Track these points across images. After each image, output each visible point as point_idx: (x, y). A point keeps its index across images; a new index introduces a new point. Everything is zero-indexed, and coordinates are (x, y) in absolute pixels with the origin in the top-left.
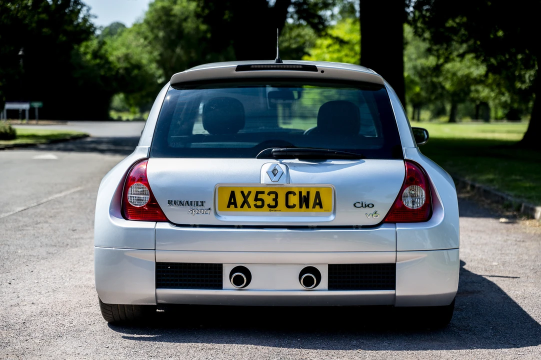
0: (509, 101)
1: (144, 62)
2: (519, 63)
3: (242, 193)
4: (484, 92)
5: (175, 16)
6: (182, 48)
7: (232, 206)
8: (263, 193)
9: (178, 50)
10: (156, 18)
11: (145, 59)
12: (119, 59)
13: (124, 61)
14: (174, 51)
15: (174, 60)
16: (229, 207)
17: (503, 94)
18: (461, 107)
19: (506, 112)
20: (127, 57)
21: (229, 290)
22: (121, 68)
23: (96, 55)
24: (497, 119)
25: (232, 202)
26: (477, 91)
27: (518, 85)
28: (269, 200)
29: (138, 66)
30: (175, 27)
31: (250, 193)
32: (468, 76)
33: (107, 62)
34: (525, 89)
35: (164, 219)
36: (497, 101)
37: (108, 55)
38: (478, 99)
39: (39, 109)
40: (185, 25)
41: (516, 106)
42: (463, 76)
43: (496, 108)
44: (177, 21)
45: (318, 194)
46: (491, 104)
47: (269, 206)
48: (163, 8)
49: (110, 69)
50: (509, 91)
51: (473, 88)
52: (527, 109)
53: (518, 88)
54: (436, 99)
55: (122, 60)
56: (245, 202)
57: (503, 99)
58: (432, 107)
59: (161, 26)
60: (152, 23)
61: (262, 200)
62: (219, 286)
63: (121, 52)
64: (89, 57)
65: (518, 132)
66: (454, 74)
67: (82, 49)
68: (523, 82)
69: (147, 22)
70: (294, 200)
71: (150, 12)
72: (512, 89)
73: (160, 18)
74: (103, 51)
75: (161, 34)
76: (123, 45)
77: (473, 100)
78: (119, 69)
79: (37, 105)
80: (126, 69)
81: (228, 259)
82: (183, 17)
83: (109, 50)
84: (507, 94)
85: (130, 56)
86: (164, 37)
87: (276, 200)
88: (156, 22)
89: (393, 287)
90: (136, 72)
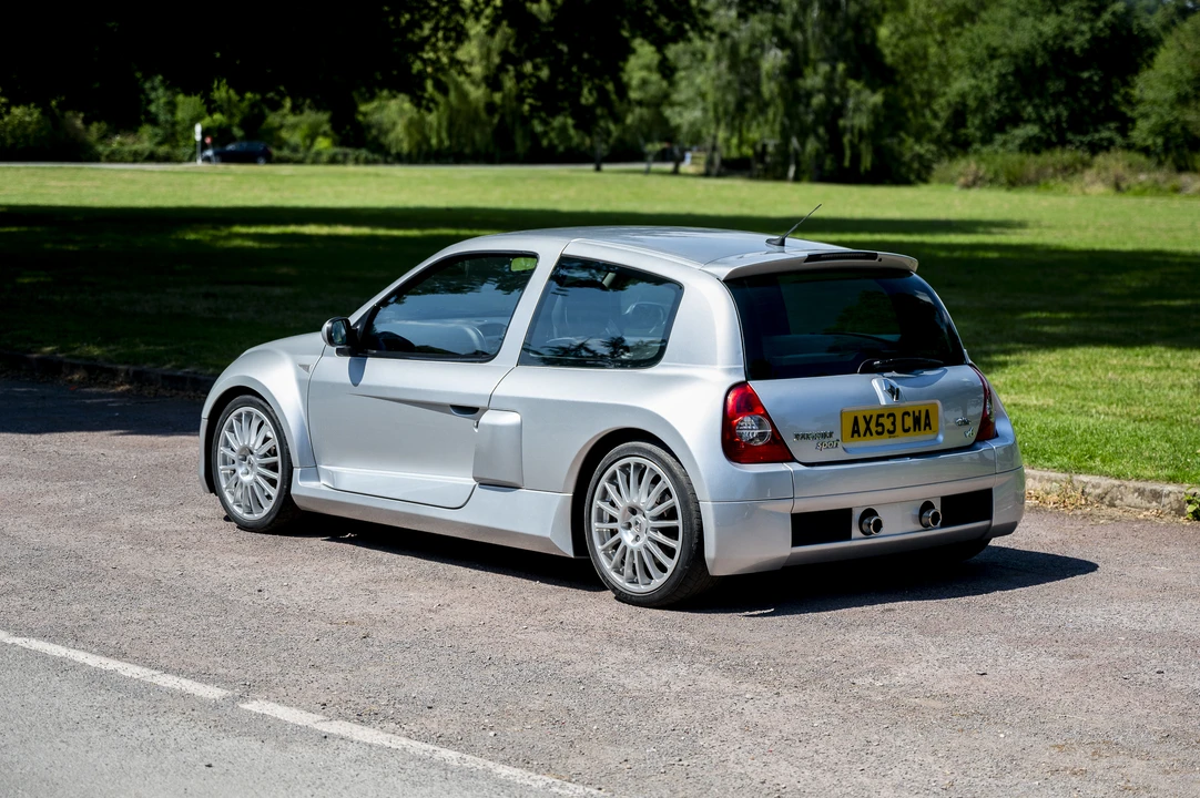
3: (865, 417)
7: (856, 435)
8: (882, 416)
16: (852, 436)
21: (857, 540)
25: (855, 431)
28: (887, 423)
31: (871, 417)
35: (791, 459)
45: (927, 411)
47: (889, 432)
56: (868, 429)
61: (882, 425)
62: (848, 537)
70: (909, 422)
81: (857, 503)
87: (893, 423)
89: (989, 517)
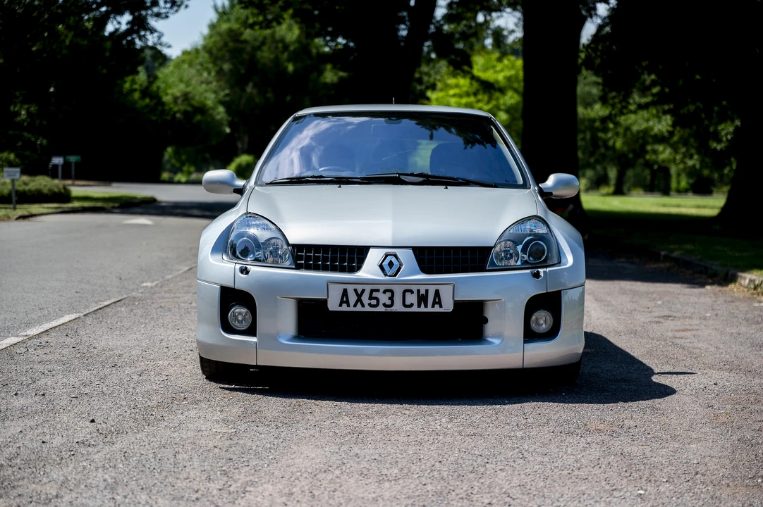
0: (698, 166)
1: (210, 103)
2: (715, 115)
4: (664, 153)
5: (245, 42)
6: (255, 86)
9: (249, 88)
10: (220, 44)
11: (210, 99)
12: (176, 99)
13: (183, 101)
14: (244, 90)
15: (243, 101)
17: (691, 157)
18: (630, 173)
19: (691, 181)
20: (186, 97)
22: (179, 111)
23: (146, 92)
24: (680, 192)
26: (655, 152)
27: (714, 145)
29: (202, 110)
30: (245, 57)
32: (646, 132)
33: (160, 103)
34: (721, 149)
36: (681, 166)
37: (161, 94)
38: (656, 162)
39: (76, 163)
40: (259, 54)
41: (706, 172)
42: (638, 132)
43: (679, 175)
44: (249, 49)
46: (673, 170)
48: (230, 31)
49: (163, 112)
50: (699, 152)
51: (649, 148)
52: (722, 176)
53: (713, 148)
54: (597, 162)
55: (180, 101)
57: (690, 163)
58: (589, 173)
59: (227, 56)
60: (215, 51)
63: (178, 90)
64: (137, 95)
65: (712, 208)
66: (628, 129)
67: (127, 86)
68: (719, 141)
69: (208, 49)
71: (211, 36)
72: (704, 150)
73: (226, 44)
74: (154, 87)
75: (226, 67)
76: (181, 80)
77: (648, 165)
78: (175, 113)
79: (73, 159)
80: (185, 113)
82: (257, 44)
83: (162, 86)
84: (696, 157)
85: (191, 96)
86: (231, 70)
88: (220, 50)
90: (199, 117)
